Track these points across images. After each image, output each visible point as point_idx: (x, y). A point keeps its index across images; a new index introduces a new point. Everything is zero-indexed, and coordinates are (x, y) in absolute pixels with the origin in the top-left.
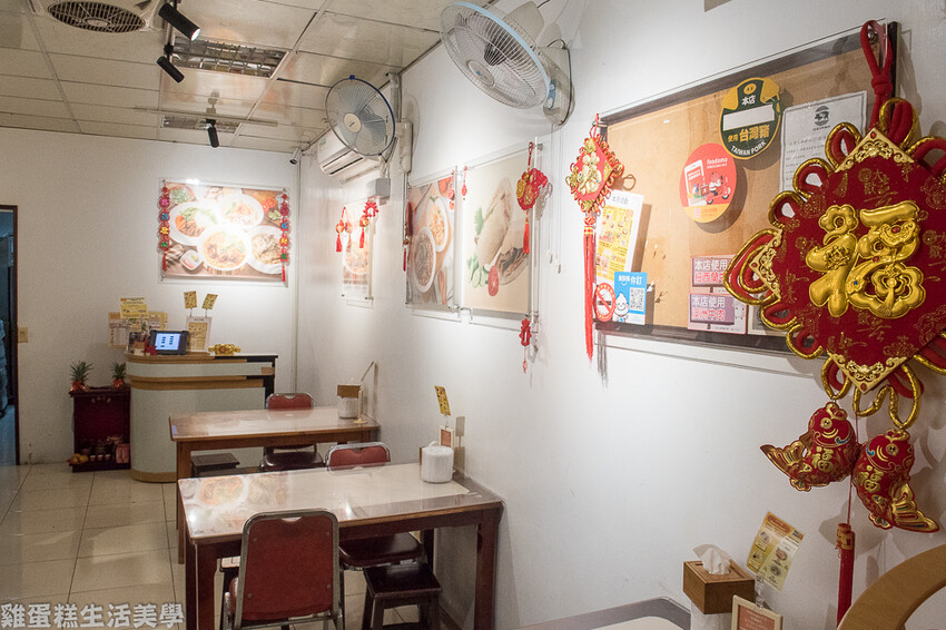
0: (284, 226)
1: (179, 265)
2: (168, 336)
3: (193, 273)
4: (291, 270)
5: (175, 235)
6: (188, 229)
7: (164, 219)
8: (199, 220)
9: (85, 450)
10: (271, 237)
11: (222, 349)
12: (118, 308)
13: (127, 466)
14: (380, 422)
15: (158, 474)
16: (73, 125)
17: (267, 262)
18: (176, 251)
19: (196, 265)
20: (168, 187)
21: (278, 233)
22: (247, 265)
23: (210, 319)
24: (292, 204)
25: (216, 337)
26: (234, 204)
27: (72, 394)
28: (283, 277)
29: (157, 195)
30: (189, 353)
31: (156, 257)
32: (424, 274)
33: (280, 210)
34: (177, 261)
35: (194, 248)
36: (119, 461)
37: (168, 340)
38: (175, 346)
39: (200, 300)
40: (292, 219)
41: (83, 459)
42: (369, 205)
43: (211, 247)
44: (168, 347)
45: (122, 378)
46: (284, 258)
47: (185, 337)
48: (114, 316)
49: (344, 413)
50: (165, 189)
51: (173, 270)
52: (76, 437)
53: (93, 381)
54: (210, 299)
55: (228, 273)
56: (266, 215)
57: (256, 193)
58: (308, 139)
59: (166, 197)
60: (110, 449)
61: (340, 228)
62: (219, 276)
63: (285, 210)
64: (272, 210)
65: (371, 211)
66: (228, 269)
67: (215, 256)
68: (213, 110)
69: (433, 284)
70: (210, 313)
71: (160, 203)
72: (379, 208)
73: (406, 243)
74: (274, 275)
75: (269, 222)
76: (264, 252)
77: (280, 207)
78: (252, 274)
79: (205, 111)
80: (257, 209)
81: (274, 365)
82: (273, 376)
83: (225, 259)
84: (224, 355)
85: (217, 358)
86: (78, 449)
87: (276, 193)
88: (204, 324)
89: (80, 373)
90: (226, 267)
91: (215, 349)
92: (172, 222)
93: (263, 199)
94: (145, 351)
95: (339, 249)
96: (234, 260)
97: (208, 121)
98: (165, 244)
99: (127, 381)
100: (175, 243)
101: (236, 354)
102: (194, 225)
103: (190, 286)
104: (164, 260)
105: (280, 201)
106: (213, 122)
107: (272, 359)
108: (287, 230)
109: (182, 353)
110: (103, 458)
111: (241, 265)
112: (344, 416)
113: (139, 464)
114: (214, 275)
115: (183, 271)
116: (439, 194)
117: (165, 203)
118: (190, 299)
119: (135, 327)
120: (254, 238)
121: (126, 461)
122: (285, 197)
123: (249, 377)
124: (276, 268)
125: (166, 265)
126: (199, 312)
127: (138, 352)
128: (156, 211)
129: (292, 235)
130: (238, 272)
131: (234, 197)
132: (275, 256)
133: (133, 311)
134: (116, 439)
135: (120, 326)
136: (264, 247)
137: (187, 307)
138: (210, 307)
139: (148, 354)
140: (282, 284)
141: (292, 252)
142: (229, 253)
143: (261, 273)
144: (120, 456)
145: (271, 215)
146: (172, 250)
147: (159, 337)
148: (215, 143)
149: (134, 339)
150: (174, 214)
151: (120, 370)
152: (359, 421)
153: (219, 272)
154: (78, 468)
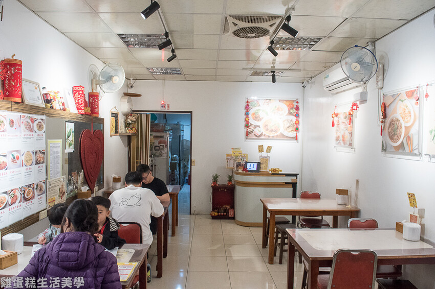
0: (297, 116)
1: (253, 134)
2: (252, 164)
3: (258, 137)
4: (300, 135)
5: (251, 121)
6: (257, 118)
7: (247, 114)
8: (261, 114)
9: (216, 210)
10: (291, 120)
11: (274, 170)
12: (230, 152)
13: (233, 218)
14: (359, 207)
15: (247, 223)
16: (215, 78)
17: (289, 132)
18: (252, 128)
19: (259, 134)
20: (249, 101)
21: (294, 118)
22: (281, 133)
23: (269, 157)
24: (300, 105)
25: (272, 165)
26: (276, 107)
27: (212, 187)
28: (296, 138)
29: (244, 104)
30: (260, 172)
31: (244, 131)
32: (396, 137)
33: (295, 108)
34: (252, 132)
35: (259, 126)
36: (230, 216)
37: (252, 166)
38: (255, 169)
39: (265, 149)
40: (300, 112)
41: (216, 214)
42: (354, 104)
43: (266, 126)
44: (252, 169)
45: (231, 181)
46: (297, 129)
47: (259, 164)
48: (228, 155)
49: (340, 202)
50: (248, 102)
51: (250, 136)
52: (213, 205)
53: (220, 182)
54: (269, 149)
55: (273, 137)
56: (289, 111)
57: (285, 101)
58: (311, 76)
59: (248, 105)
60: (226, 210)
61: (334, 116)
62: (269, 138)
63: (297, 108)
64: (292, 108)
65: (355, 107)
66: (273, 135)
67: (267, 130)
68: (274, 67)
69: (402, 142)
70: (269, 154)
71: (246, 107)
72: (359, 105)
73: (382, 122)
74: (292, 138)
75: (290, 114)
76: (288, 127)
77: (295, 107)
78: (283, 137)
79: (270, 67)
80: (285, 108)
81: (297, 178)
82: (297, 183)
83: (272, 131)
84: (275, 173)
85: (273, 174)
86: (213, 210)
87: (294, 101)
88: (267, 160)
89: (215, 178)
90: (272, 134)
91: (271, 170)
92: (250, 116)
93: (288, 104)
94: (243, 171)
95: (333, 126)
96: (276, 131)
97: (272, 72)
98: (247, 125)
99: (233, 183)
100: (251, 125)
101: (280, 173)
102: (259, 117)
103: (260, 143)
104: (247, 132)
105: (295, 104)
106: (274, 72)
107: (296, 175)
108: (298, 117)
109: (258, 171)
110: (224, 214)
111: (278, 133)
112: (340, 203)
113: (238, 218)
114: (267, 137)
115: (254, 136)
116: (406, 98)
117: (247, 107)
118: (261, 148)
119: (238, 160)
120: (284, 121)
121: (233, 216)
122: (297, 102)
123: (286, 183)
124: (293, 134)
125: (247, 134)
126: (264, 154)
127: (240, 171)
128: (244, 111)
129: (300, 119)
130: (277, 136)
131: (275, 104)
132: (293, 129)
133: (237, 153)
134: (228, 207)
135: (231, 159)
136: (288, 125)
137: (259, 152)
138: (269, 152)
139: (244, 172)
140: (296, 141)
141: (300, 127)
142: (273, 128)
143: (287, 137)
144: (230, 214)
145: (292, 111)
146: (250, 127)
147: (248, 164)
148: (274, 81)
149: (239, 165)
150: (251, 112)
151: (230, 178)
152: (349, 206)
153: (269, 137)
154: (214, 218)
